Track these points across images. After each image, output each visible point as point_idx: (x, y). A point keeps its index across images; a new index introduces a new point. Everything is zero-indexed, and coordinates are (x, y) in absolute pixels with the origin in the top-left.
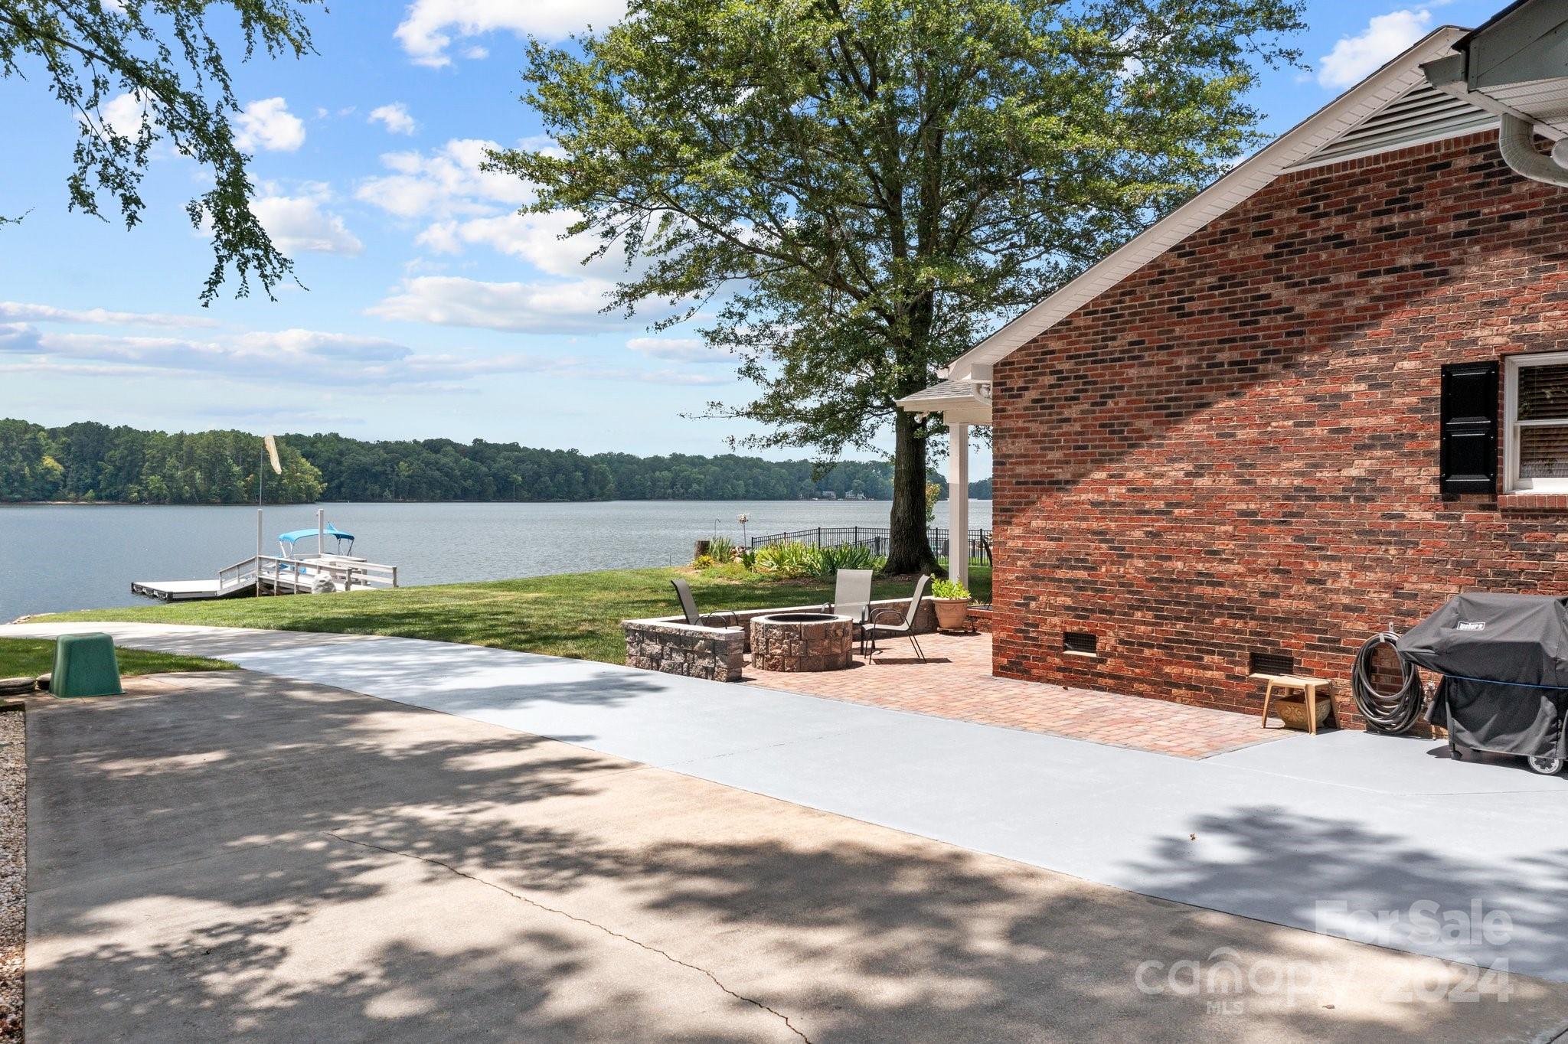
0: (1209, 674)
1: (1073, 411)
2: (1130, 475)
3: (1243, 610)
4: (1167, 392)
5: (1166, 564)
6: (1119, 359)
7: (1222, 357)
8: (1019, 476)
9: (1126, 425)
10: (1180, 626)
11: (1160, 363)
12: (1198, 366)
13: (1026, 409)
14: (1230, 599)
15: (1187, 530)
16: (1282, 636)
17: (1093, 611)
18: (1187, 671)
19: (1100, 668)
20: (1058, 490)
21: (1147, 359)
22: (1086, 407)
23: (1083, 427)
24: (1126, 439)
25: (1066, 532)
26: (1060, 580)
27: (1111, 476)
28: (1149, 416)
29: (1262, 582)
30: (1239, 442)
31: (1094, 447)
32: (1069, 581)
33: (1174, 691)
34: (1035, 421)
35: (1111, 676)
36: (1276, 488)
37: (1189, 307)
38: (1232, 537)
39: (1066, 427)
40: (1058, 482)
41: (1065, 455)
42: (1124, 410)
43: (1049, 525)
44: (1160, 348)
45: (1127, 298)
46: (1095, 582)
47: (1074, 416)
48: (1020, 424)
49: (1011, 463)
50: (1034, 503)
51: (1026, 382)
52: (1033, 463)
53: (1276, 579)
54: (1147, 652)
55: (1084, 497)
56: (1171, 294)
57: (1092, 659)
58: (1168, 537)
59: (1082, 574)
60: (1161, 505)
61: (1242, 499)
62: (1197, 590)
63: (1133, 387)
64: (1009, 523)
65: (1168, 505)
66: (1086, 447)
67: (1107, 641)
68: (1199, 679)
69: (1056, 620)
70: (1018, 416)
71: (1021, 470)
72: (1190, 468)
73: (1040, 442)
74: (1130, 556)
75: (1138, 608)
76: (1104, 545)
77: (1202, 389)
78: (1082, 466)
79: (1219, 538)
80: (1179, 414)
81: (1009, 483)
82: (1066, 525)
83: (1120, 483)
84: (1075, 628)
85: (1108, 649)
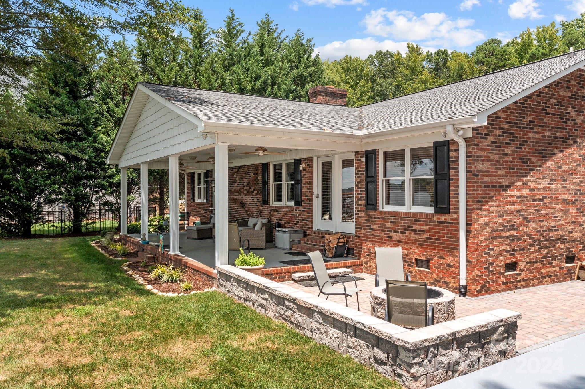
0: (554, 269)
1: (508, 150)
2: (530, 183)
3: (563, 240)
4: (542, 146)
5: (542, 224)
6: (526, 128)
7: (558, 134)
8: (485, 182)
9: (529, 159)
10: (546, 250)
11: (540, 133)
12: (551, 137)
13: (488, 146)
14: (561, 236)
15: (548, 208)
16: (573, 248)
17: (516, 250)
18: (548, 270)
19: (520, 278)
20: (504, 190)
21: (535, 130)
22: (514, 149)
23: (513, 158)
24: (528, 166)
25: (505, 212)
26: (503, 237)
27: (523, 184)
28: (537, 157)
29: (568, 227)
30: (563, 171)
31: (517, 169)
32: (508, 237)
33: (545, 280)
34: (493, 153)
35: (524, 280)
36: (572, 190)
37: (550, 111)
38: (561, 210)
39: (506, 158)
40: (502, 186)
41: (506, 172)
42: (528, 152)
43: (498, 209)
44: (540, 126)
45: (529, 100)
46: (517, 236)
47: (509, 152)
48: (486, 154)
49: (482, 175)
50: (492, 197)
51: (488, 131)
52: (492, 176)
53: (572, 226)
54: (536, 265)
55: (513, 194)
56: (543, 103)
57: (517, 274)
58: (542, 211)
59: (513, 233)
60: (541, 197)
61: (564, 194)
62: (551, 234)
63: (531, 142)
64: (480, 209)
65: (543, 197)
66: (514, 169)
67: (521, 265)
68: (552, 272)
69: (502, 258)
70: (485, 149)
71: (486, 179)
72: (549, 181)
73: (495, 165)
74: (530, 222)
75: (533, 246)
76: (521, 217)
77: (552, 147)
78: (512, 178)
79: (557, 211)
80: (546, 157)
81: (481, 186)
82: (506, 208)
83: (526, 187)
84: (510, 261)
85: (522, 267)
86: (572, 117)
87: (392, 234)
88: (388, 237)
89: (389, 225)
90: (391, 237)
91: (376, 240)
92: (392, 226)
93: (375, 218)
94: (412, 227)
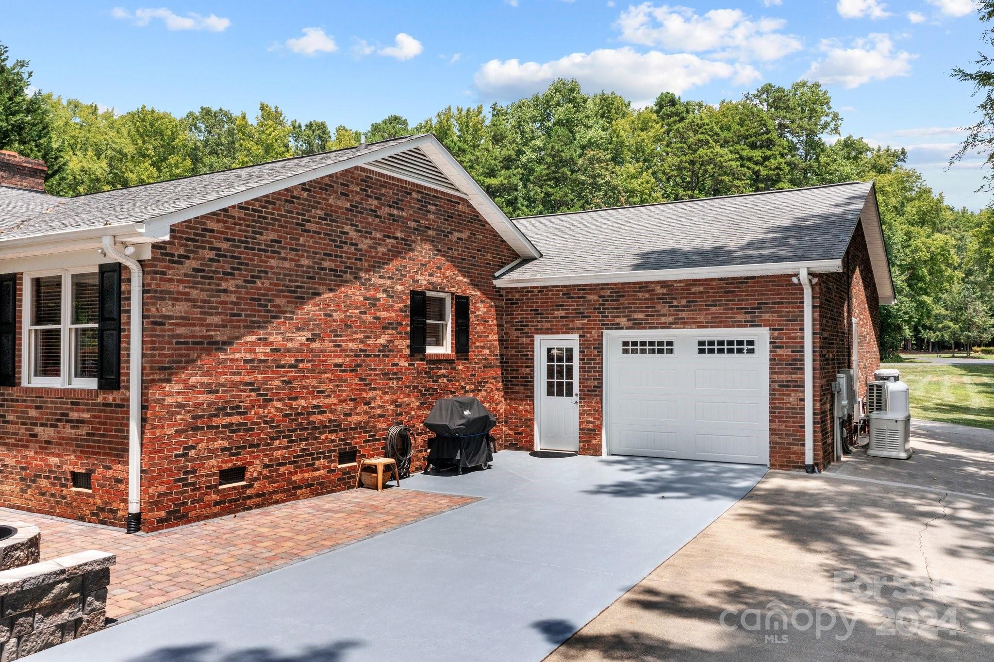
0: (318, 473)
1: (230, 285)
2: (271, 339)
3: (336, 427)
4: (296, 281)
5: (294, 403)
6: (264, 251)
7: (326, 264)
8: (180, 336)
9: (270, 301)
10: (303, 445)
11: (291, 260)
12: (313, 268)
13: (186, 275)
14: (330, 421)
15: (307, 378)
16: (353, 438)
17: (244, 447)
18: (306, 475)
19: (249, 492)
20: (217, 350)
21: (282, 255)
22: (240, 282)
23: (238, 298)
24: (269, 311)
25: (223, 385)
26: (217, 427)
27: (259, 339)
28: (285, 297)
29: (344, 407)
30: (334, 320)
31: (246, 315)
32: (225, 426)
33: (299, 492)
34: (196, 288)
35: (258, 495)
36: (351, 350)
37: (308, 226)
38: (331, 381)
39: (223, 297)
40: (216, 343)
41: (223, 320)
42: (267, 289)
43: (206, 380)
44: (291, 249)
45: (270, 206)
46: (246, 424)
47: (231, 288)
48: (181, 289)
49: (171, 324)
50: (194, 361)
51: (186, 251)
52: (194, 325)
53: (351, 405)
54: (282, 469)
55: (237, 355)
56: (298, 214)
57: (243, 487)
58: (294, 384)
59: (237, 419)
60: (292, 361)
61: (336, 356)
62: (312, 418)
63: (274, 273)
64: (169, 381)
65: (296, 361)
66: (240, 315)
67: (252, 471)
68: (313, 479)
69: (213, 462)
70: (179, 281)
71: (180, 330)
72: (309, 335)
73: (199, 307)
74: (272, 400)
75: (277, 438)
76: (253, 394)
77: (315, 283)
78: (236, 330)
79: (324, 382)
80: (303, 298)
81: (170, 343)
82: (222, 379)
83: (265, 345)
84: (230, 465)
85: (255, 474)
86: (352, 239)
87: (38, 430)
88: (31, 435)
89: (33, 413)
90: (35, 436)
91: (13, 441)
92: (38, 415)
93: (12, 400)
94: (67, 415)
